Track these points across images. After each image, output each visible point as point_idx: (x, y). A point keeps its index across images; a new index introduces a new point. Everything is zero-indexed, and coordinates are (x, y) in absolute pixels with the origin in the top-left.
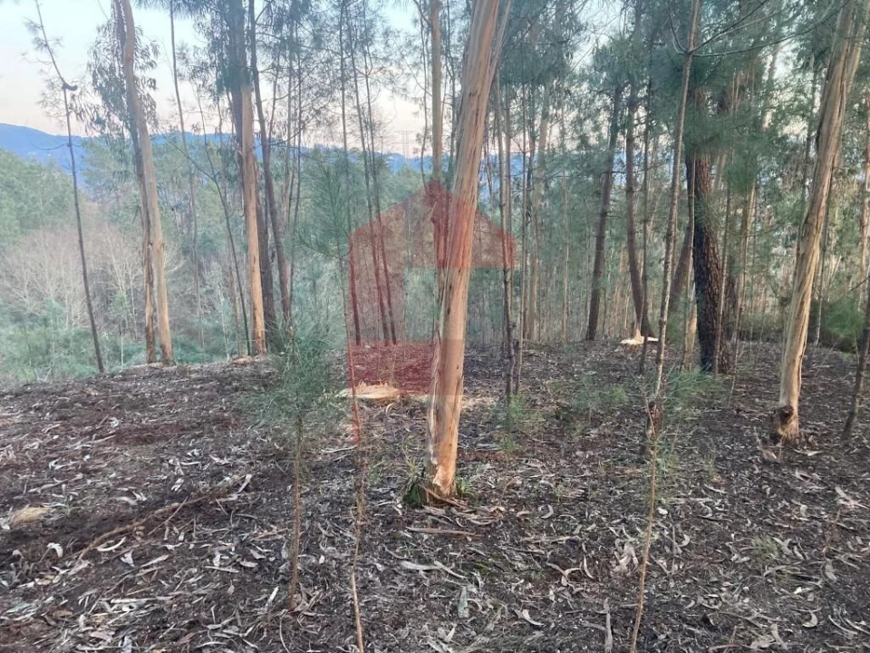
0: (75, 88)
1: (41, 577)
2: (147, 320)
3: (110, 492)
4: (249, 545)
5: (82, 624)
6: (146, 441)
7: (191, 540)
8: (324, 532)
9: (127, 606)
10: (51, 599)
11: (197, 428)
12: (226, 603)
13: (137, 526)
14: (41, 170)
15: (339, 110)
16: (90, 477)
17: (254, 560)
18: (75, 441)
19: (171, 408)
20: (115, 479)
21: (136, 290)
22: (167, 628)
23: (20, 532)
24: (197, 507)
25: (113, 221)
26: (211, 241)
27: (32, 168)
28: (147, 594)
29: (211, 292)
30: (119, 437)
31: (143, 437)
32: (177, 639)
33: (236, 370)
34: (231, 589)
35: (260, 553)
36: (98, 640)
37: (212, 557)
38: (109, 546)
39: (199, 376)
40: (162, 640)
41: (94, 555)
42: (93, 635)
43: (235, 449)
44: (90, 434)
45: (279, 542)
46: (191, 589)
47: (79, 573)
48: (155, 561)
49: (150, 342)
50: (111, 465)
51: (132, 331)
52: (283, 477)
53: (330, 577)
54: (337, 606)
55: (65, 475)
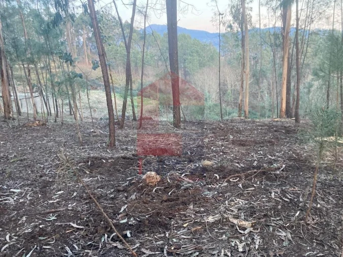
0: (223, 14)
1: (213, 185)
2: (239, 102)
3: (232, 161)
4: (286, 192)
5: (227, 204)
6: (243, 145)
7: (262, 185)
8: (319, 195)
9: (241, 202)
10: (216, 193)
11: (262, 143)
12: (278, 211)
13: (242, 175)
14: (207, 46)
15: (332, 12)
16: (225, 154)
17: (288, 198)
18: (219, 141)
19: (250, 134)
20: (233, 157)
21: (234, 90)
22: (255, 214)
23: (205, 168)
24: (264, 173)
25: (229, 64)
26: (264, 72)
27: (204, 45)
28: (248, 200)
29: (263, 92)
30: (233, 142)
31: (242, 144)
32: (259, 219)
33: (274, 124)
34: (280, 207)
35: (290, 196)
36: (233, 211)
37: (271, 193)
38: (233, 179)
39: (260, 124)
40: (255, 217)
41: (229, 181)
42: (231, 208)
43: (277, 154)
44: (224, 139)
45: (299, 194)
46: (264, 203)
47: (225, 186)
48: (250, 189)
49: (240, 109)
50: (231, 152)
51: (231, 105)
52: (298, 169)
53: (323, 214)
54: (326, 227)
55: (216, 152)
